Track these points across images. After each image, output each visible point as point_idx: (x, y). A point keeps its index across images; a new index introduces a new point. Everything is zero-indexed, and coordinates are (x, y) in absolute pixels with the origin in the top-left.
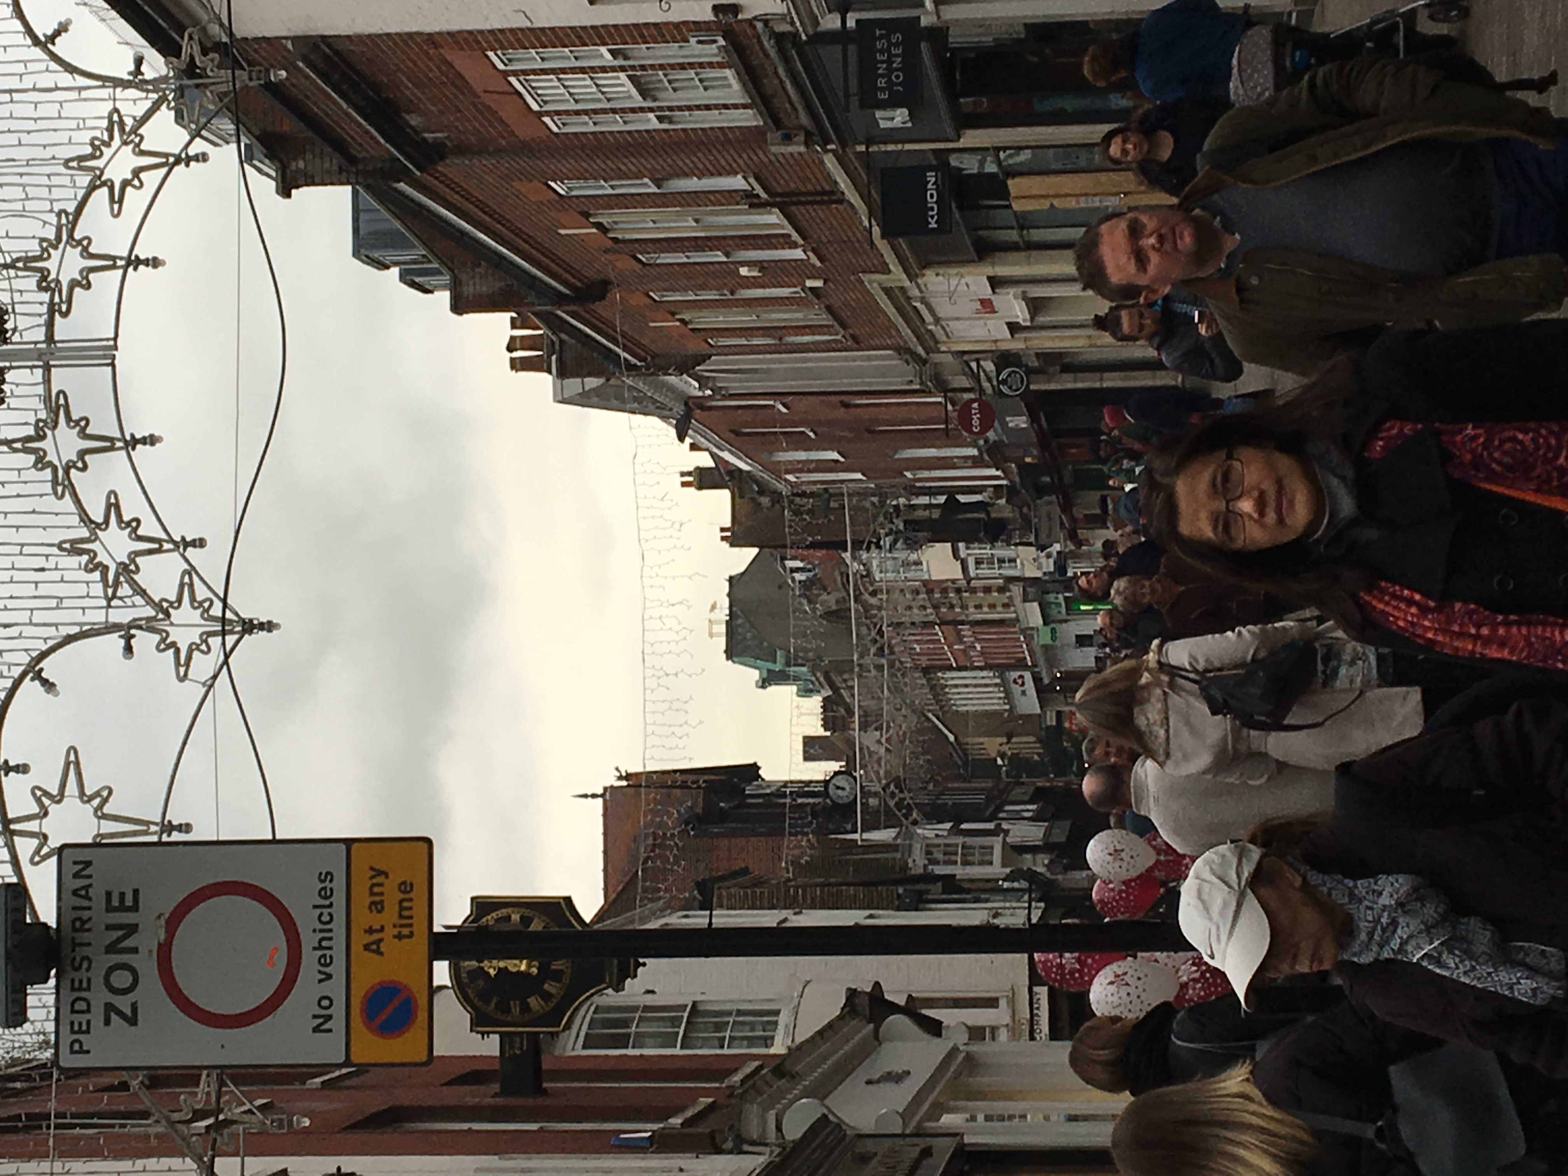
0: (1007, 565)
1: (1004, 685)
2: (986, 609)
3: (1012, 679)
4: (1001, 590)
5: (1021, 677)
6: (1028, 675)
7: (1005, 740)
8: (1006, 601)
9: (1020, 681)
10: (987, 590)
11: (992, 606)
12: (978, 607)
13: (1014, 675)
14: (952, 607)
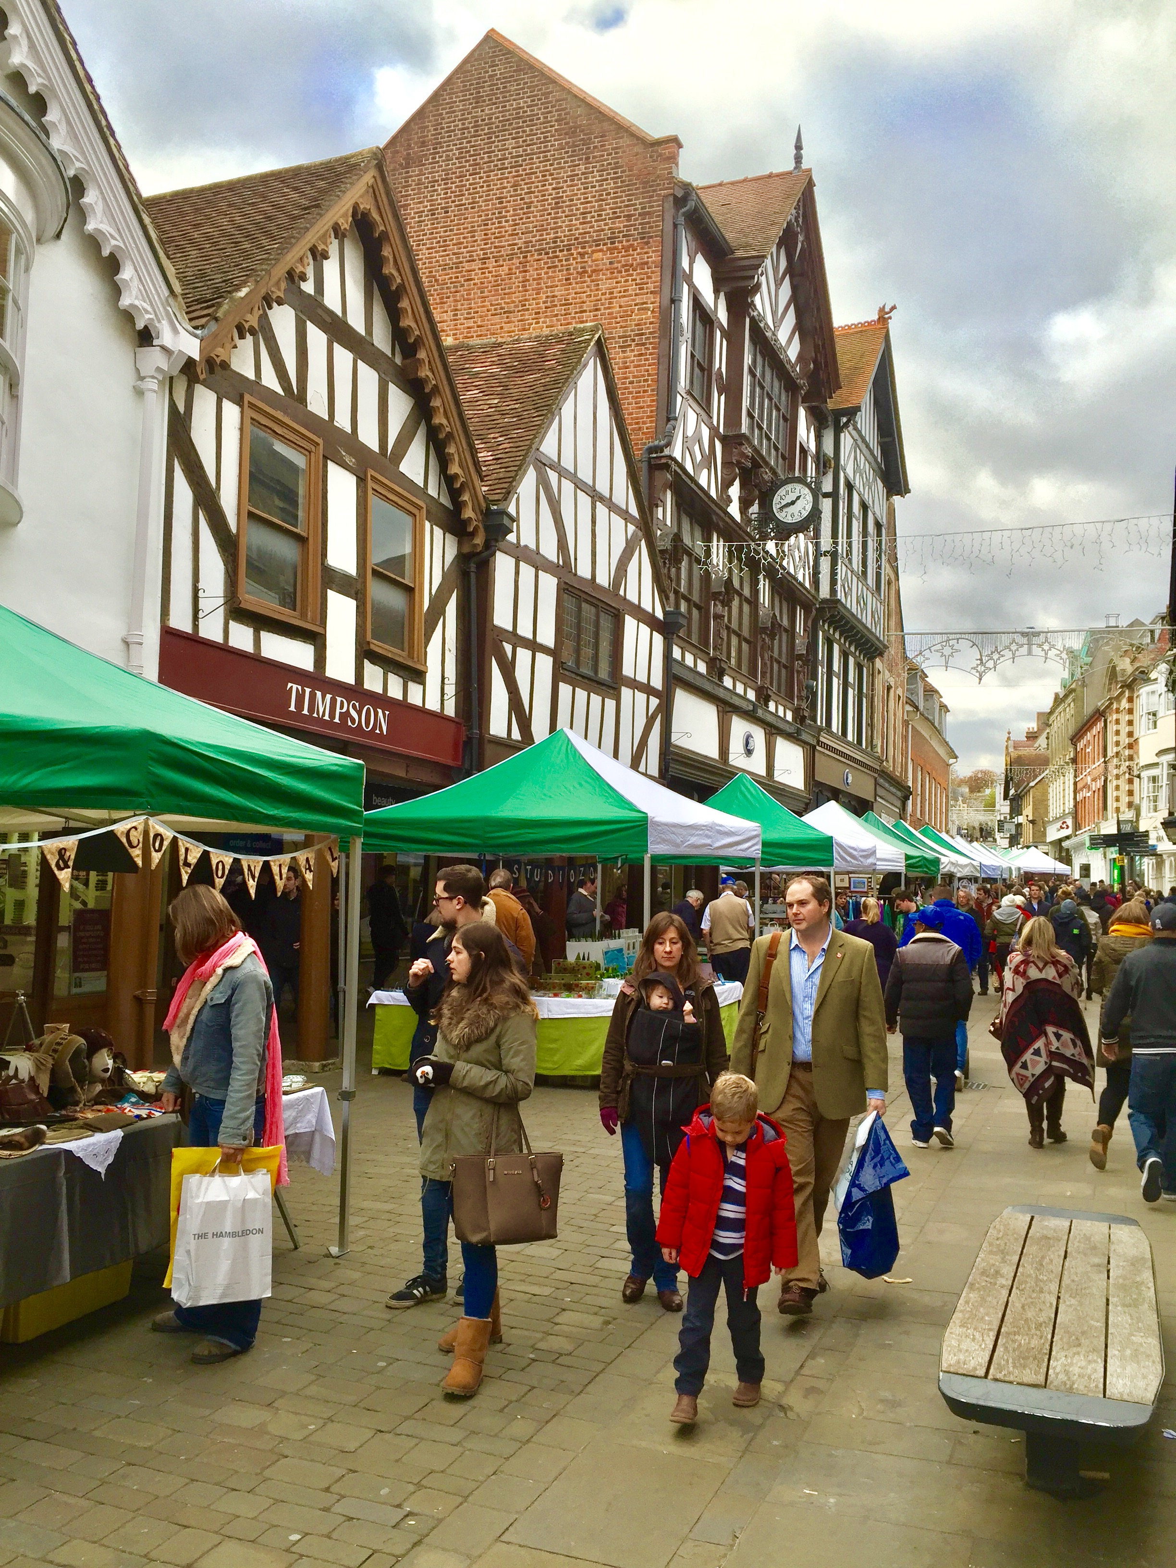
0: (1152, 804)
1: (1064, 815)
2: (1115, 793)
3: (1066, 820)
4: (1130, 805)
5: (1068, 827)
6: (1069, 832)
7: (1030, 818)
8: (1121, 810)
9: (1064, 826)
10: (1131, 793)
11: (1117, 799)
12: (1117, 788)
13: (1069, 821)
14: (1118, 767)
